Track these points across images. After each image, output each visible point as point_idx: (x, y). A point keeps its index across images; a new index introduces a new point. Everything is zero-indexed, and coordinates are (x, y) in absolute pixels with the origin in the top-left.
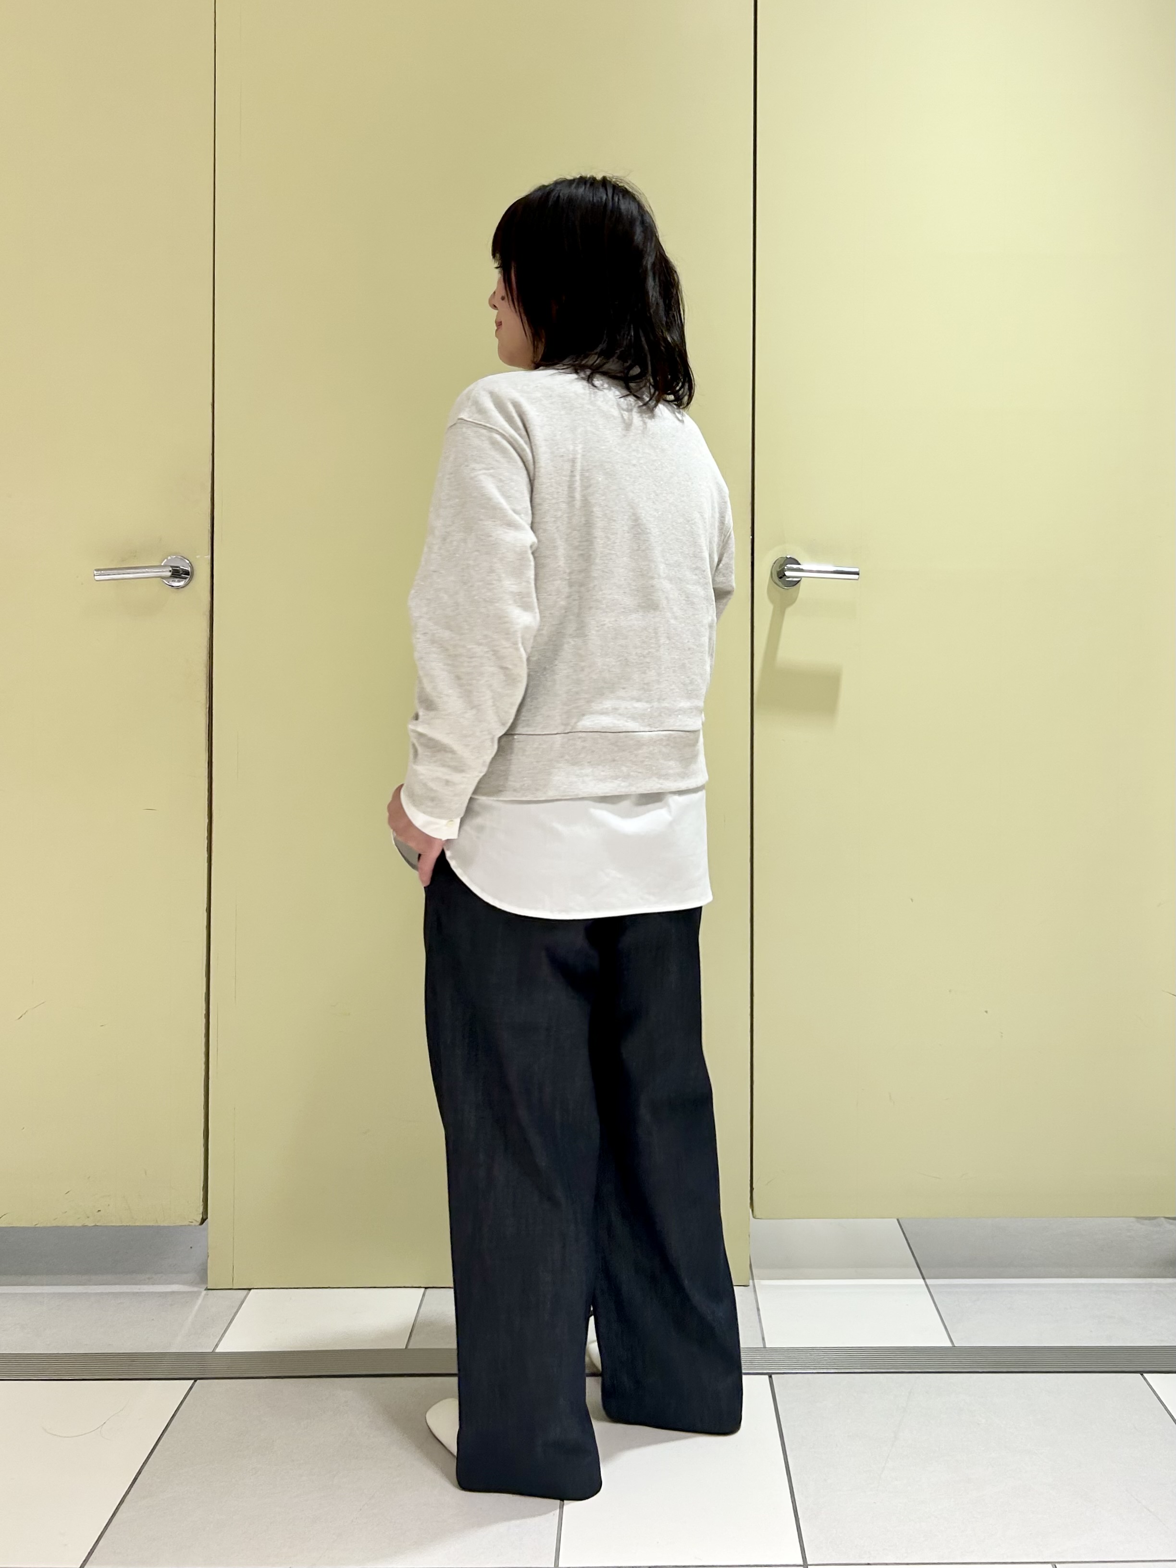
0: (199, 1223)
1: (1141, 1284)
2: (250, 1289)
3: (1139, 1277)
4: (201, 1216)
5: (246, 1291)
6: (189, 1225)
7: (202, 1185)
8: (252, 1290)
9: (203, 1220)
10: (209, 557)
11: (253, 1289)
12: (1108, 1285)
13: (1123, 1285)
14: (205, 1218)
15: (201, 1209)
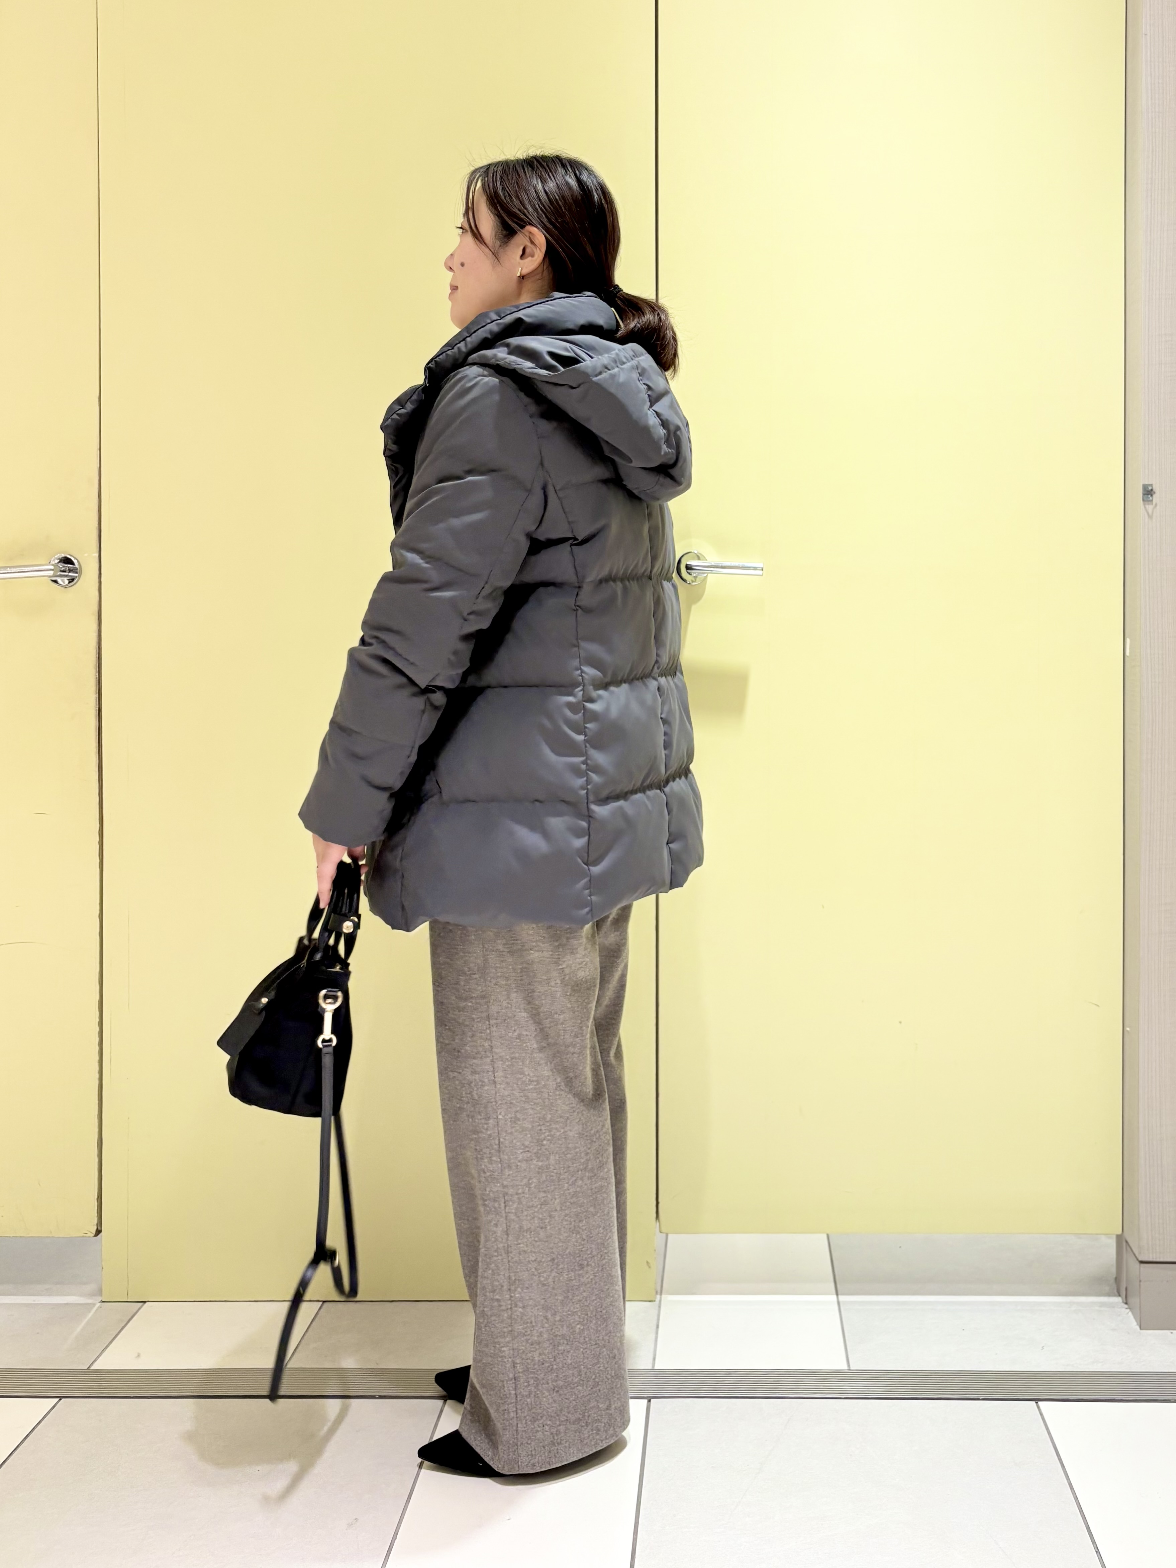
0: (93, 1235)
1: (1061, 1302)
2: (145, 1302)
3: (1061, 1295)
4: (96, 1228)
5: (141, 1304)
6: (83, 1237)
7: (96, 1197)
8: (147, 1303)
9: (98, 1232)
10: (97, 555)
11: (148, 1301)
14: (99, 1228)
15: (95, 1221)
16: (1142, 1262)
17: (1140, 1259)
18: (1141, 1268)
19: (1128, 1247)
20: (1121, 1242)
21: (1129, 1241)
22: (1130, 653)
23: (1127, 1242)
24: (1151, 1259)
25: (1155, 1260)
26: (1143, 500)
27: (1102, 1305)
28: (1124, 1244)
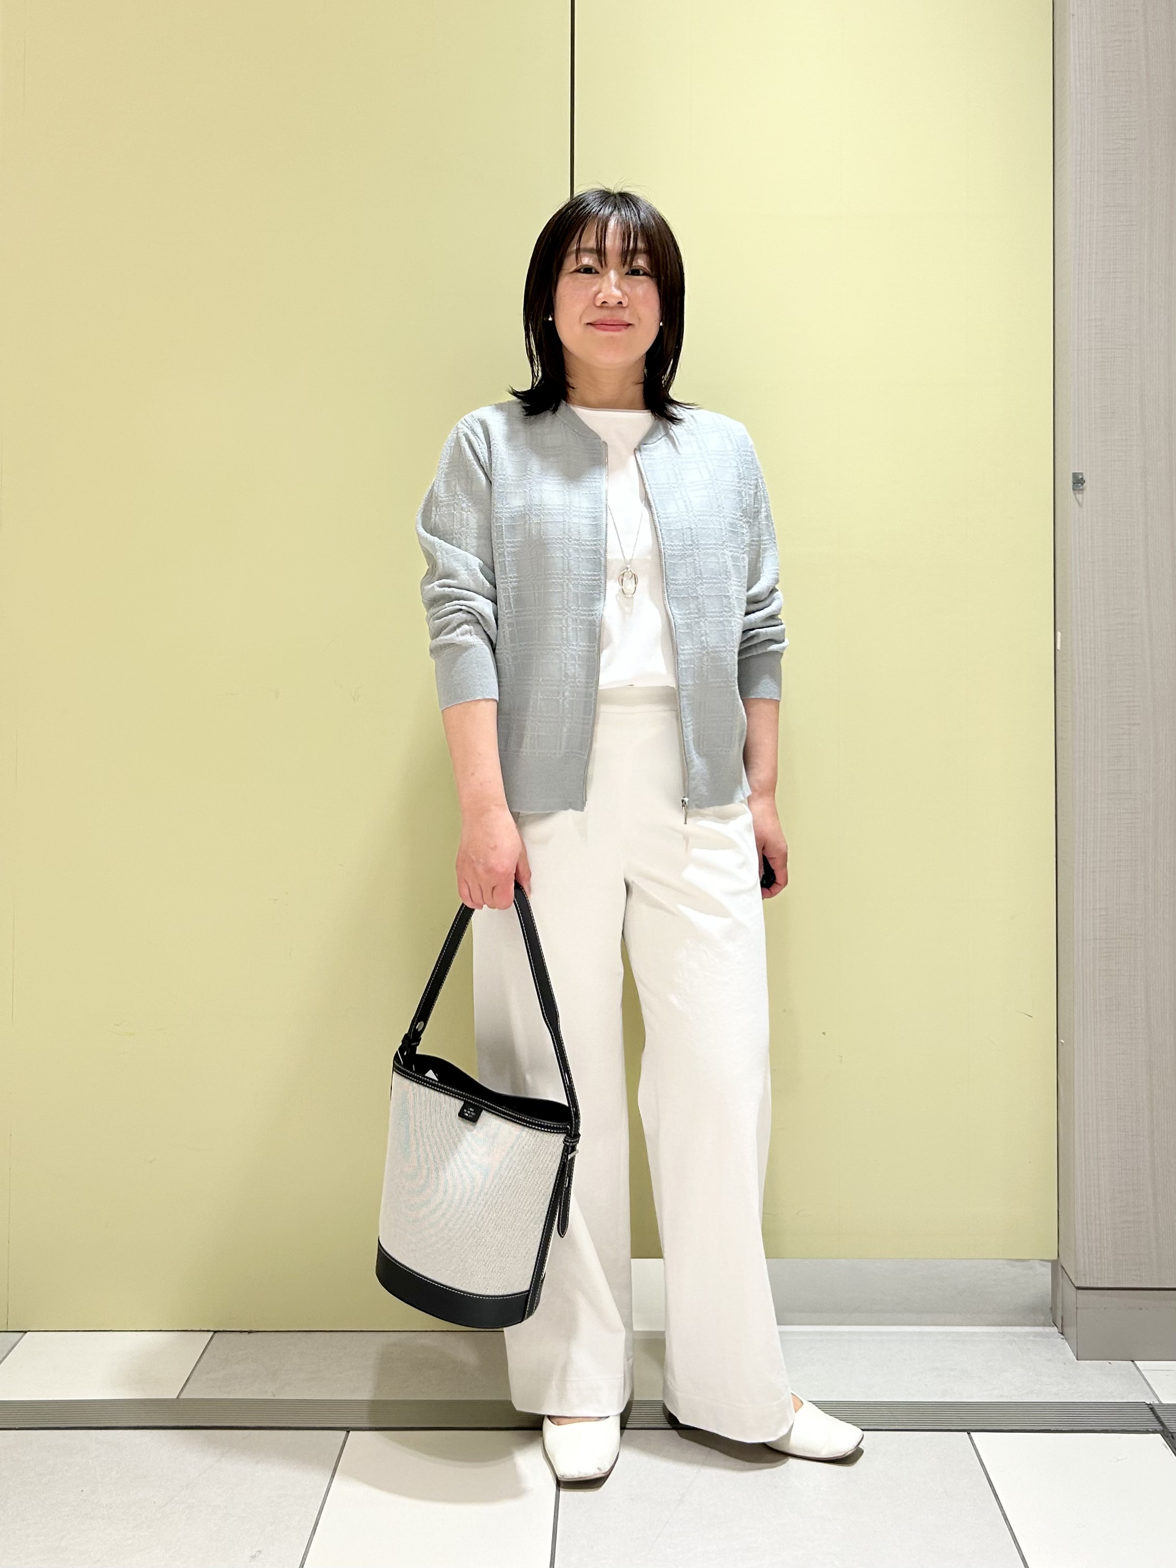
1: (994, 1333)
2: (26, 1332)
3: (994, 1325)
5: (22, 1333)
8: (28, 1333)
11: (29, 1331)
12: (957, 1333)
13: (975, 1333)
16: (1078, 1288)
17: (1076, 1286)
18: (1079, 1296)
19: (1064, 1272)
20: (1057, 1266)
21: (1064, 1267)
22: (1061, 647)
23: (1062, 1267)
24: (1088, 1285)
25: (1092, 1286)
26: (1074, 489)
27: (1037, 1335)
28: (1060, 1268)
